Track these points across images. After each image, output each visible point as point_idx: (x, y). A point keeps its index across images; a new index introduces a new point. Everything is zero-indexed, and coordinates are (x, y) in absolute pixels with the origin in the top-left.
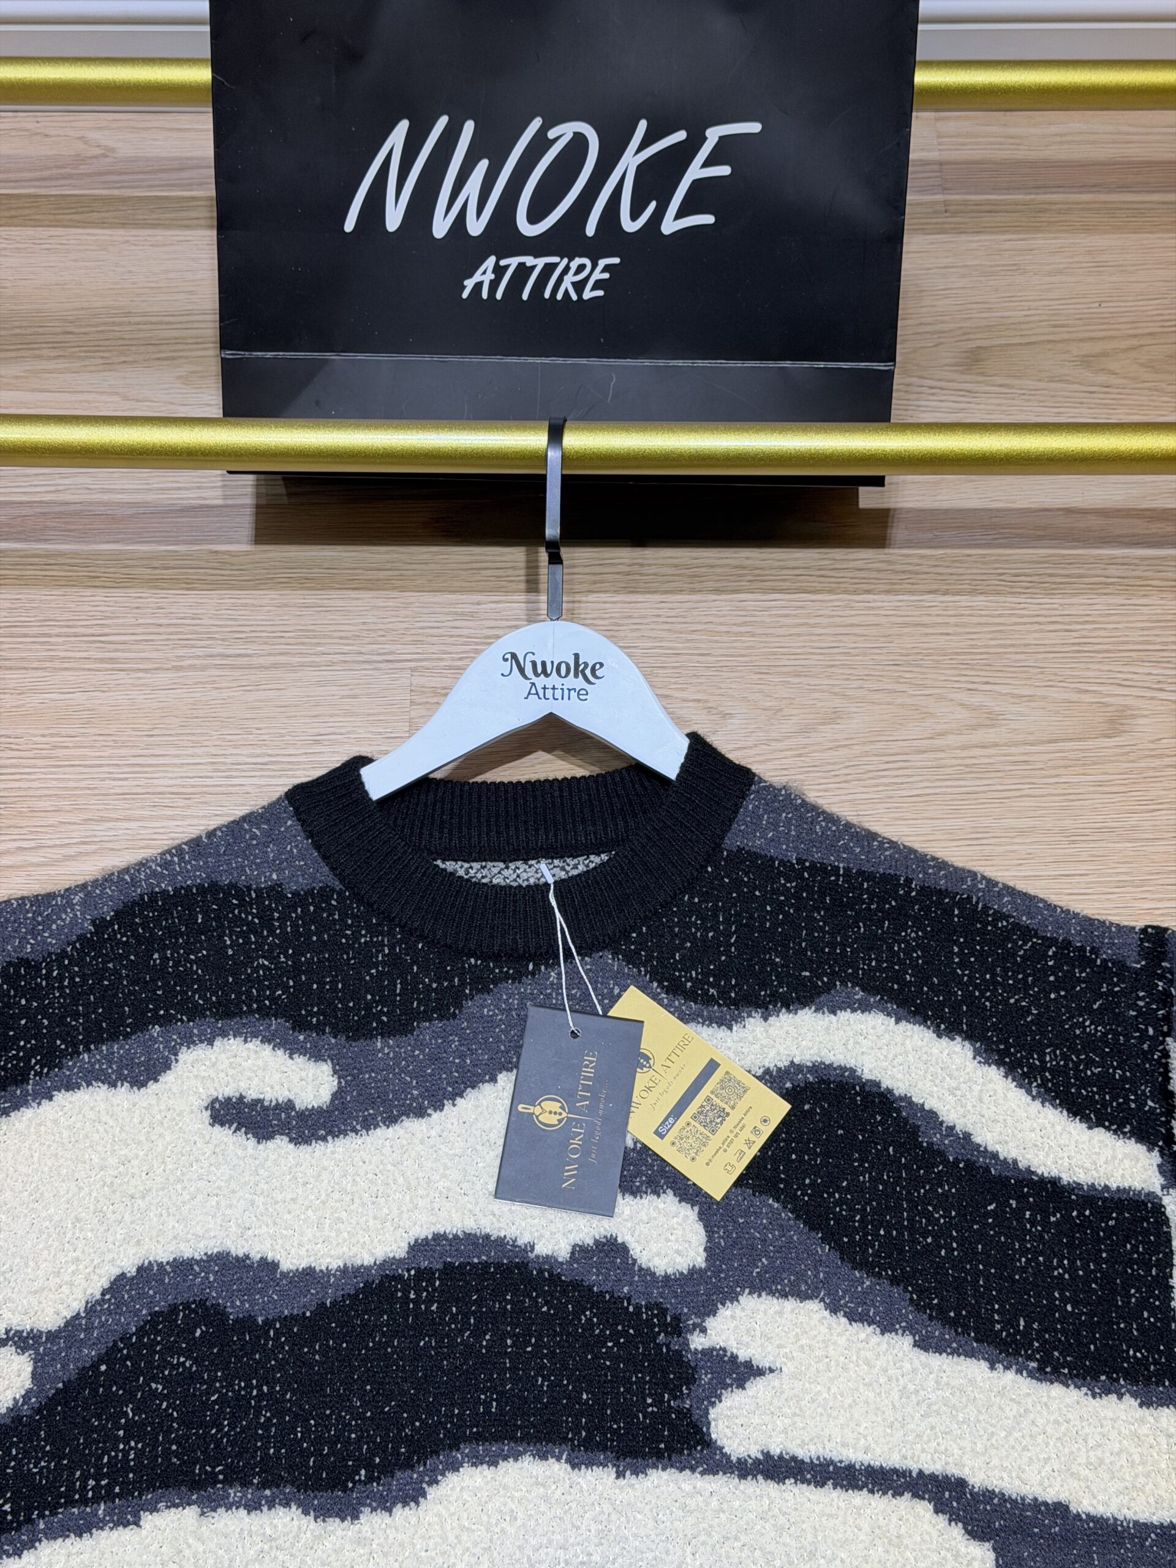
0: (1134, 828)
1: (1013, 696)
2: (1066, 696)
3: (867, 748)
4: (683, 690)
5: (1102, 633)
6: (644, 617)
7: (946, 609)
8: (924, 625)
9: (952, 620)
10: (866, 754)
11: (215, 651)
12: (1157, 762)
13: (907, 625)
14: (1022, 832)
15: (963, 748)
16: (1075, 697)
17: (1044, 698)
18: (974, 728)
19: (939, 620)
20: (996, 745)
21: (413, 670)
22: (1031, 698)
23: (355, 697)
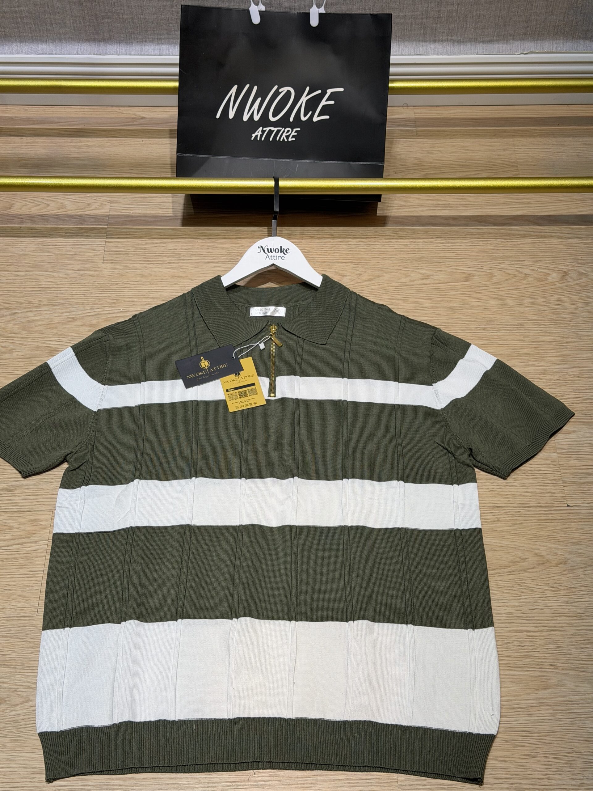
0: (472, 306)
1: (435, 270)
2: (452, 270)
3: (389, 285)
4: (330, 269)
5: (464, 253)
6: (318, 249)
7: (415, 247)
8: (408, 251)
9: (416, 250)
10: (388, 286)
12: (480, 288)
13: (402, 251)
14: (437, 307)
15: (419, 285)
16: (455, 271)
17: (445, 271)
18: (423, 279)
19: (412, 250)
20: (429, 284)
22: (441, 271)
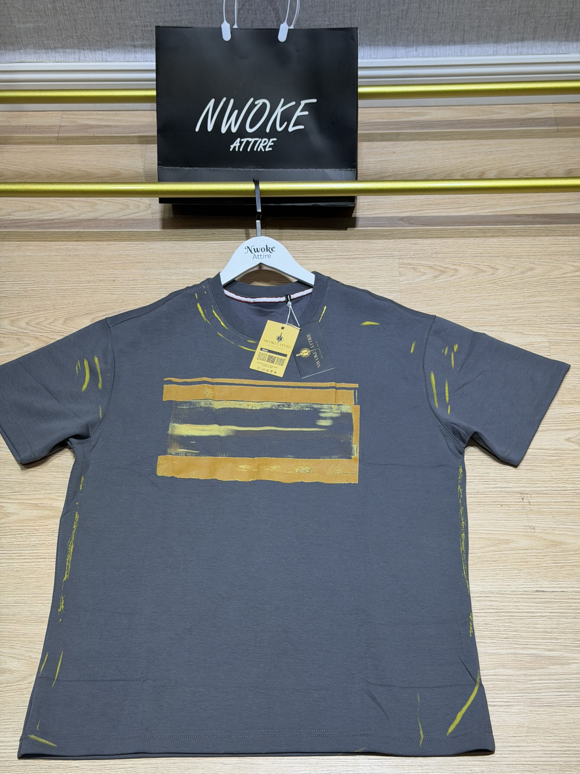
11: (338, 254)
21: (399, 258)
23: (382, 266)
